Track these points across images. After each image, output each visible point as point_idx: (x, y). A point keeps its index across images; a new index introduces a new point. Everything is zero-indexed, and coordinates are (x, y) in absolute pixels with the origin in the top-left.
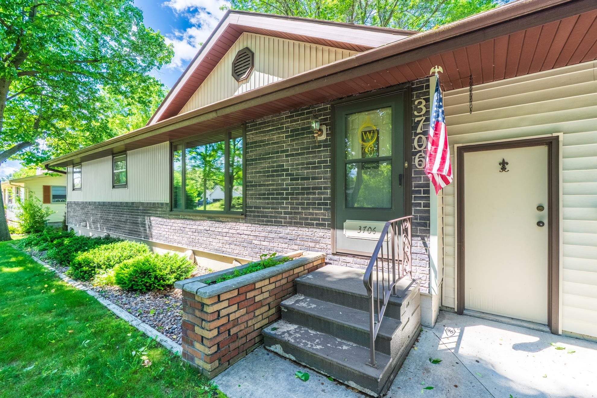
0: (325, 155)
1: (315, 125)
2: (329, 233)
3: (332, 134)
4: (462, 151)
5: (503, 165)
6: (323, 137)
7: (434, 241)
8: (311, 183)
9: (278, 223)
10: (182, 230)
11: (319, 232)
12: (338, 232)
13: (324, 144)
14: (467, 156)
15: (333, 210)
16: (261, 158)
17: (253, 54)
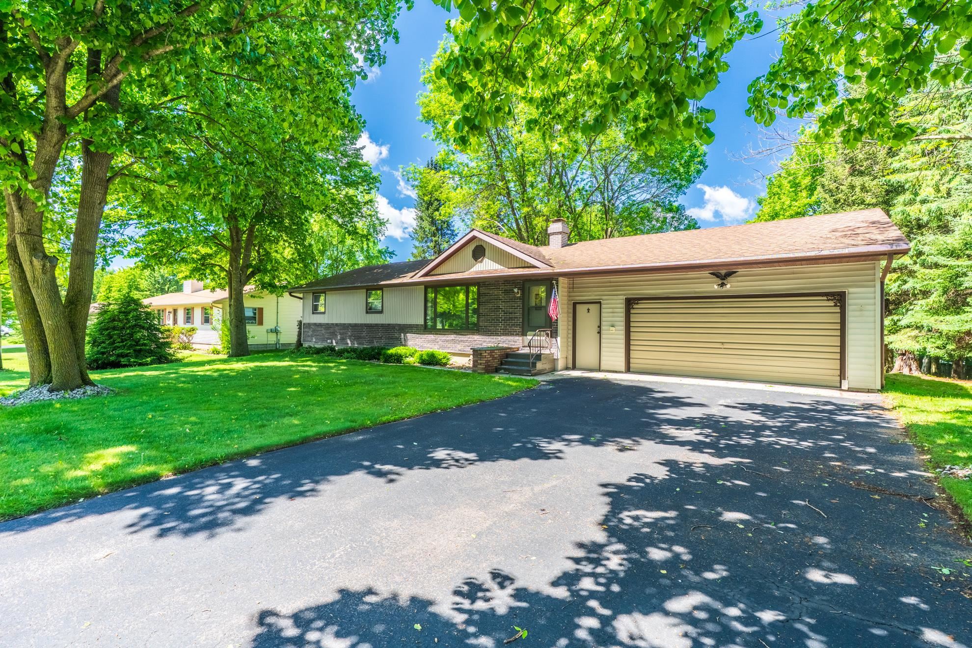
0: (520, 303)
1: (516, 290)
2: (521, 338)
3: (523, 294)
4: (575, 304)
5: (588, 310)
6: (519, 295)
7: (559, 339)
8: (513, 316)
9: (497, 335)
10: (434, 341)
11: (517, 338)
12: (525, 337)
13: (519, 298)
14: (578, 306)
15: (523, 328)
16: (488, 302)
17: (485, 249)
